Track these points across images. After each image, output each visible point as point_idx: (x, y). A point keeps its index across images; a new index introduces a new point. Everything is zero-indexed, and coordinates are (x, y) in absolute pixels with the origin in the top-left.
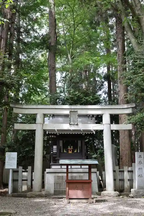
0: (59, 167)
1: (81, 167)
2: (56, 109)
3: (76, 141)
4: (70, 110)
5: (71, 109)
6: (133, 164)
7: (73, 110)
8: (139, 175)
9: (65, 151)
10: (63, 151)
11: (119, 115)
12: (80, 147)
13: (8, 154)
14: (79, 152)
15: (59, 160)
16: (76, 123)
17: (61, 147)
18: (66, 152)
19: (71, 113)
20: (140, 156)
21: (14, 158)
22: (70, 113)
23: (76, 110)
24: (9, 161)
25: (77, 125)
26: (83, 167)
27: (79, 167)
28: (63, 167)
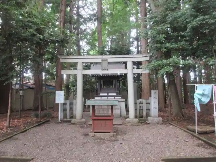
0: (100, 98)
1: (115, 98)
4: (102, 59)
6: (150, 98)
7: (104, 59)
8: (154, 107)
9: (104, 87)
10: (103, 87)
11: (142, 62)
13: (57, 93)
15: (100, 93)
16: (107, 69)
19: (103, 61)
20: (155, 93)
23: (106, 59)
25: (108, 70)
26: (116, 98)
27: (113, 98)
28: (102, 98)
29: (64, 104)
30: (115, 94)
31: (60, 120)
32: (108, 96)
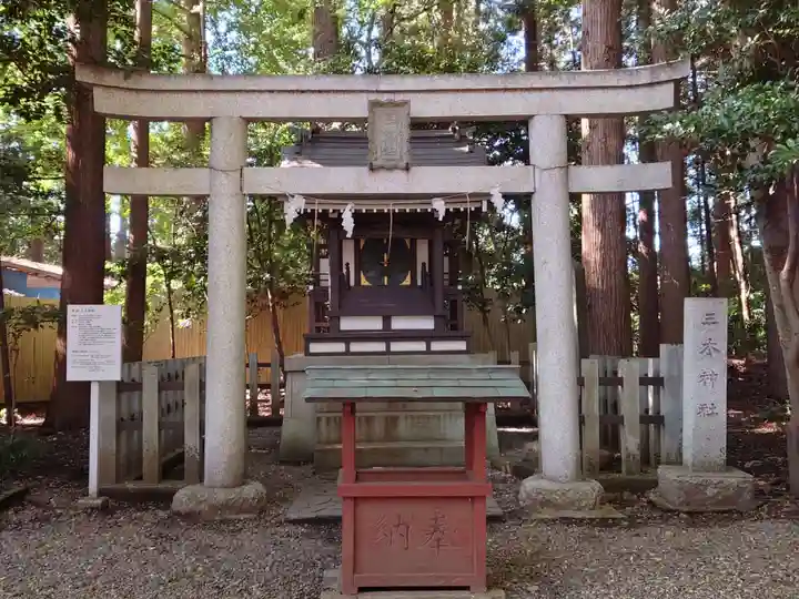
0: (341, 347)
1: (428, 346)
2: (303, 92)
3: (408, 242)
4: (373, 97)
5: (377, 92)
7: (384, 98)
8: (702, 407)
9: (364, 282)
10: (357, 279)
12: (424, 264)
14: (419, 283)
16: (402, 164)
17: (348, 264)
18: (367, 283)
19: (379, 110)
21: (109, 334)
22: (371, 111)
23: (399, 98)
24: (87, 348)
25: (408, 169)
26: (436, 346)
27: (421, 346)
28: (355, 347)
29: (126, 387)
30: (427, 324)
31: (101, 493)
32: (388, 336)
